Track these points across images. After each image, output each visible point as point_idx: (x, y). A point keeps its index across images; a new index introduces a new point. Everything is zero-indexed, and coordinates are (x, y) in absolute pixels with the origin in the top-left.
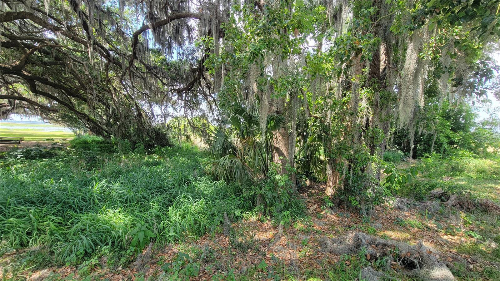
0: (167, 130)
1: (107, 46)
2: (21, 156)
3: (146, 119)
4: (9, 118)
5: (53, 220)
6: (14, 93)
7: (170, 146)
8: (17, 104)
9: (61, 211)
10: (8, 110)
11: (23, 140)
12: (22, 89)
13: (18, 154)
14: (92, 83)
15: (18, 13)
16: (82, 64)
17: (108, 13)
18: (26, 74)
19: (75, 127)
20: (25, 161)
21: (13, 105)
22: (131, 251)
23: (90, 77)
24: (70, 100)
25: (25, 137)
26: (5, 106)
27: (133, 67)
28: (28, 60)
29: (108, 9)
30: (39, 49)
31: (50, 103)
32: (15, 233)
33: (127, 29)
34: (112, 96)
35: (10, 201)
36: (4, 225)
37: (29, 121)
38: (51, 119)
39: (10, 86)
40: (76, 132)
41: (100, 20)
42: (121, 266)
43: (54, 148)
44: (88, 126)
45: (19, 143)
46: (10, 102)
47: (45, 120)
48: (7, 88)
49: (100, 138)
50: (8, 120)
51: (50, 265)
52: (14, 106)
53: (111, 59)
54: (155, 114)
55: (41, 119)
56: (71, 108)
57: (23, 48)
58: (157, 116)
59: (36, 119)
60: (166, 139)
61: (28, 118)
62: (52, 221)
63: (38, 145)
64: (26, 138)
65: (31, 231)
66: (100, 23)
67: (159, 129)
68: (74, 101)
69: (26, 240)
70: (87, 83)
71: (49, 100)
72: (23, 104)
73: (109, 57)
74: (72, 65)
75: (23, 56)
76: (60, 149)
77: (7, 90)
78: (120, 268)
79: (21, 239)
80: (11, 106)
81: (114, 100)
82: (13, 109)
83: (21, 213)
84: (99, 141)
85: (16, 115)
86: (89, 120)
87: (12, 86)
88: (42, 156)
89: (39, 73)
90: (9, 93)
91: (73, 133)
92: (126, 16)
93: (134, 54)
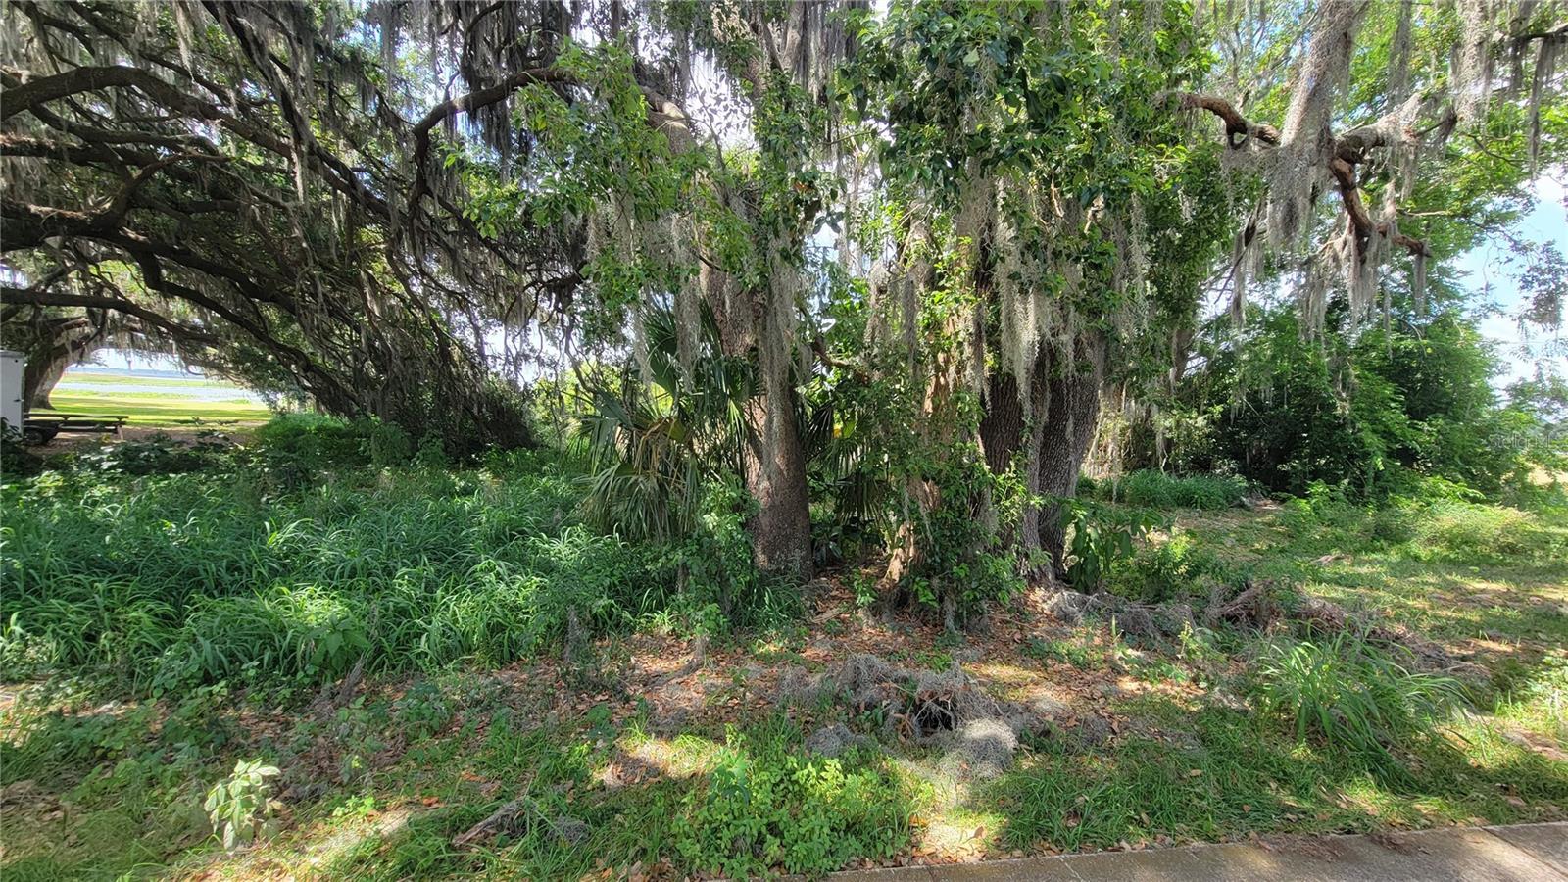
0: (524, 401)
1: (350, 158)
2: (110, 463)
3: (463, 368)
4: (94, 361)
5: (151, 609)
6: (102, 287)
7: (533, 446)
8: (113, 321)
9: (175, 593)
10: (87, 338)
11: (124, 423)
12: (123, 276)
13: (101, 460)
14: (311, 263)
15: (105, 69)
16: (285, 208)
17: (354, 65)
18: (132, 235)
19: (271, 386)
20: (120, 479)
21: (99, 322)
22: (307, 676)
23: (304, 245)
24: (256, 308)
25: (131, 417)
26: (79, 326)
27: (419, 219)
28: (132, 199)
29: (354, 53)
30: (168, 167)
31: (202, 316)
32: (58, 634)
33: (409, 107)
34: (366, 301)
35: (51, 563)
36: (35, 616)
37: (148, 368)
38: (207, 364)
39: (93, 270)
40: (272, 403)
41: (331, 83)
42: (281, 707)
43: (202, 447)
44: (307, 384)
45: (115, 432)
46: (91, 314)
47: (192, 368)
48: (85, 277)
49: (343, 422)
50: (94, 365)
51: (124, 698)
52: (103, 324)
53: (359, 195)
54: (487, 351)
55: (181, 366)
56: (261, 333)
57: (122, 164)
58: (494, 357)
59: (167, 363)
60: (522, 427)
61: (146, 360)
62: (146, 612)
63: (161, 438)
64: (133, 418)
65: (96, 632)
66: (331, 92)
67: (501, 398)
68: (272, 314)
69: (82, 651)
70: (297, 263)
71: (199, 310)
72: (129, 320)
73: (355, 188)
74: (257, 210)
75: (122, 186)
76: (218, 448)
77: (84, 280)
78: (279, 711)
79: (72, 649)
80: (94, 324)
81: (370, 312)
82: (100, 333)
83: (76, 590)
84: (339, 429)
85: (112, 350)
86: (308, 367)
87: (98, 267)
88: (167, 466)
89: (167, 233)
90: (88, 288)
91: (264, 407)
92: (407, 68)
93: (422, 181)
